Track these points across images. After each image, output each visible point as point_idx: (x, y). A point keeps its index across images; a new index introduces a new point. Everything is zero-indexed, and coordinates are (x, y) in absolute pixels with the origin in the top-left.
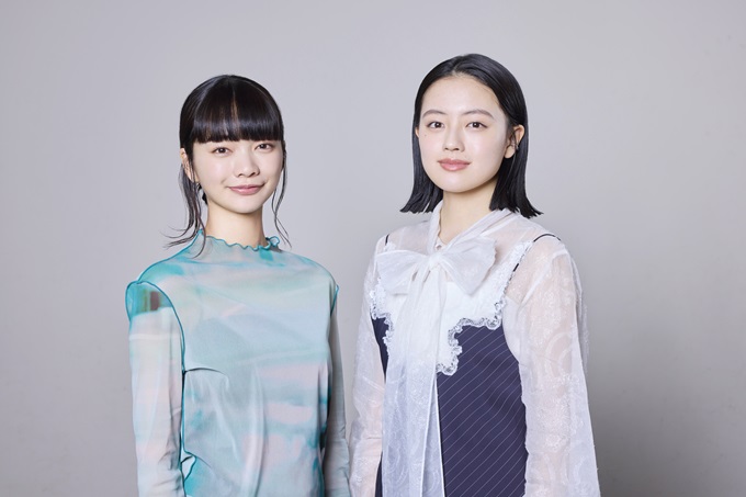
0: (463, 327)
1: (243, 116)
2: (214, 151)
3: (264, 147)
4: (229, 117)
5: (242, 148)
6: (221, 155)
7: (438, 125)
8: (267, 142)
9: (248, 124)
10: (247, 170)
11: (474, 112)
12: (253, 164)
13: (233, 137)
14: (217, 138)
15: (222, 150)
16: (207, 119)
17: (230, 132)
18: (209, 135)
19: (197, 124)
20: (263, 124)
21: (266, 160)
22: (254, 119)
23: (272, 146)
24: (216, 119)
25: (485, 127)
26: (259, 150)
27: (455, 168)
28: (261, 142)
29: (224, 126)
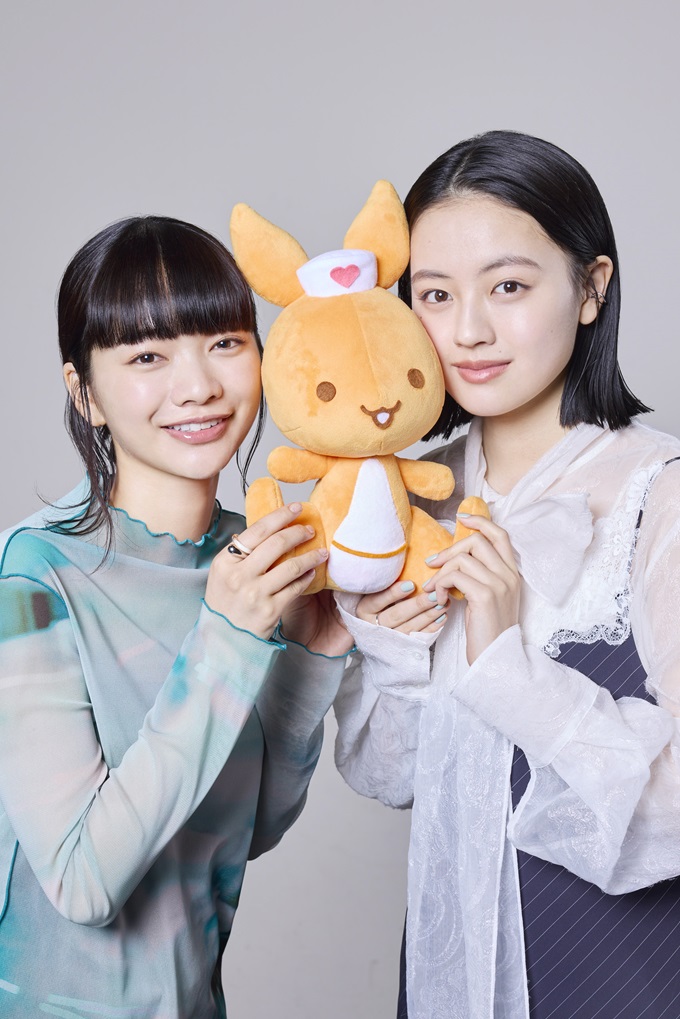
0: (562, 647)
1: (181, 288)
2: (133, 361)
3: (225, 344)
4: (154, 292)
5: (185, 350)
6: (146, 366)
7: (442, 296)
8: (229, 335)
9: (193, 302)
10: (199, 391)
11: (498, 264)
12: (210, 378)
13: (163, 331)
14: (132, 336)
15: (148, 358)
16: (113, 300)
17: (158, 321)
18: (118, 334)
19: (94, 311)
20: (220, 301)
21: (232, 368)
22: (202, 292)
23: (239, 342)
24: (130, 298)
25: (526, 287)
26: (218, 351)
27: (484, 375)
28: (219, 337)
29: (146, 312)
